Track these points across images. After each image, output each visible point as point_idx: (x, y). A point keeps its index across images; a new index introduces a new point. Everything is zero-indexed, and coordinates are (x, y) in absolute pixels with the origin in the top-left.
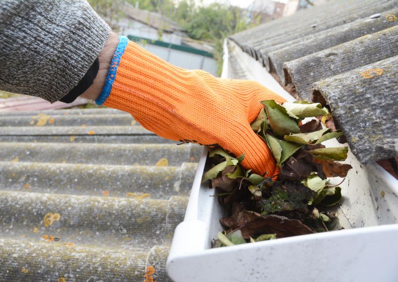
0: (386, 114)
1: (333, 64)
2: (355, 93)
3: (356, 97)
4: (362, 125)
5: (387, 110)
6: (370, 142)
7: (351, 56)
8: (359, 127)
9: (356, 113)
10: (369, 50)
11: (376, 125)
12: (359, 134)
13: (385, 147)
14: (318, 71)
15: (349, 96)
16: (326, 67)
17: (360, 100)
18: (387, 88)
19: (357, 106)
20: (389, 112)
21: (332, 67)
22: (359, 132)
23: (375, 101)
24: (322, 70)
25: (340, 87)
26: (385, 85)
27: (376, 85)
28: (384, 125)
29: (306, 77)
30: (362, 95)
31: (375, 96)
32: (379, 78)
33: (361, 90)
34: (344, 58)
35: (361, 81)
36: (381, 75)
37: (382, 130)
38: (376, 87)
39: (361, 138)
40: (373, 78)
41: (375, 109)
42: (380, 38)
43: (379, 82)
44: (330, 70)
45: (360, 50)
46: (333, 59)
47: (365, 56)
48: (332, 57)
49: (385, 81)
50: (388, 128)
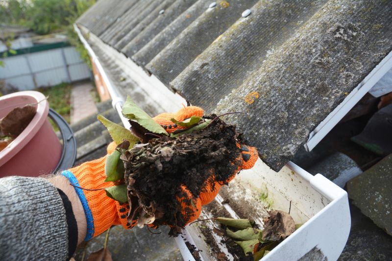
0: (275, 128)
1: (209, 73)
2: (249, 120)
3: (251, 123)
4: (264, 143)
5: (274, 125)
6: (275, 155)
7: (219, 62)
8: (263, 146)
9: (256, 136)
10: (229, 52)
11: (273, 139)
12: (265, 151)
13: (285, 154)
14: (201, 84)
15: (246, 124)
16: (205, 78)
17: (254, 124)
18: (267, 107)
19: (254, 130)
20: (276, 126)
21: (210, 76)
22: (265, 149)
23: (264, 121)
24: (203, 81)
25: (236, 118)
26: (265, 105)
27: (259, 107)
28: (277, 137)
29: (194, 93)
30: (254, 120)
31: (262, 117)
32: (258, 101)
33: (251, 116)
34: (215, 66)
35: (248, 107)
36: (259, 98)
37: (278, 142)
38: (260, 109)
39: (268, 153)
40: (254, 102)
41: (267, 127)
42: (232, 39)
43: (260, 105)
44: (210, 79)
45: (223, 54)
46: (208, 69)
47: (229, 58)
48: (206, 67)
49: (263, 102)
50: (280, 139)
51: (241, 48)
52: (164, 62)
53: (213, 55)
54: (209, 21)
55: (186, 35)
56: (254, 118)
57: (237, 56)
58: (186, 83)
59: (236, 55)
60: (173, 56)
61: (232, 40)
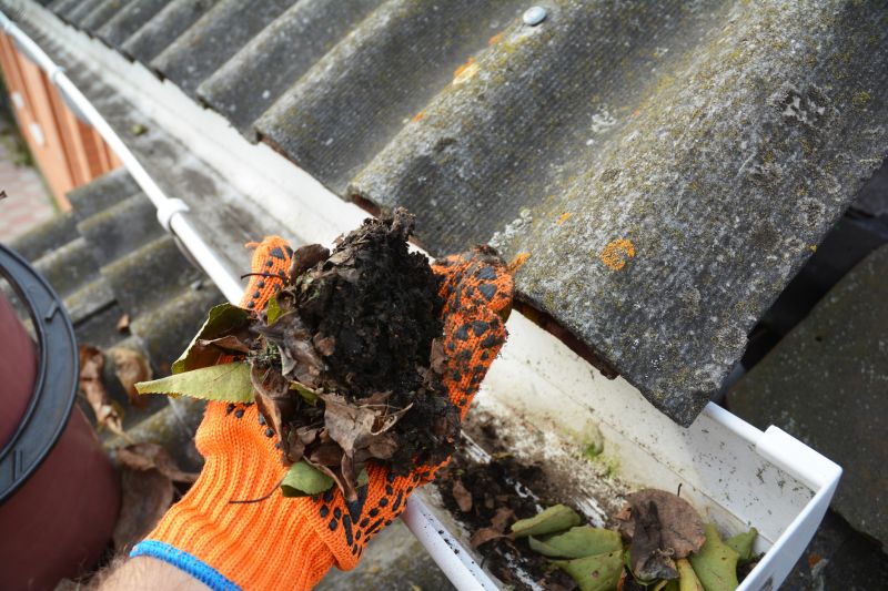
0: (675, 328)
1: (460, 165)
2: (618, 310)
3: (623, 317)
4: (654, 363)
5: (673, 320)
6: (679, 389)
7: (482, 137)
8: (653, 369)
9: (638, 348)
10: (504, 114)
11: (672, 354)
12: (659, 380)
13: (703, 388)
14: (440, 192)
15: (612, 318)
16: (451, 178)
17: (631, 320)
18: (655, 279)
19: (632, 333)
20: (677, 323)
21: (461, 171)
22: (657, 377)
23: (651, 313)
24: (446, 185)
25: (588, 304)
26: (650, 274)
27: (639, 279)
28: (681, 348)
30: (630, 309)
31: (646, 301)
32: (634, 264)
33: (623, 300)
34: (471, 146)
35: (612, 278)
36: (635, 255)
37: (683, 359)
38: (640, 284)
39: (664, 386)
40: (626, 266)
41: (658, 327)
43: (640, 273)
44: (462, 180)
45: (489, 117)
46: (455, 154)
47: (504, 127)
48: (448, 149)
49: (646, 266)
50: (688, 351)
51: (531, 104)
52: (308, 117)
53: (464, 118)
54: (416, 16)
55: (360, 49)
56: (629, 305)
57: (523, 125)
58: (402, 189)
59: (521, 122)
60: (331, 102)
61: (507, 84)
